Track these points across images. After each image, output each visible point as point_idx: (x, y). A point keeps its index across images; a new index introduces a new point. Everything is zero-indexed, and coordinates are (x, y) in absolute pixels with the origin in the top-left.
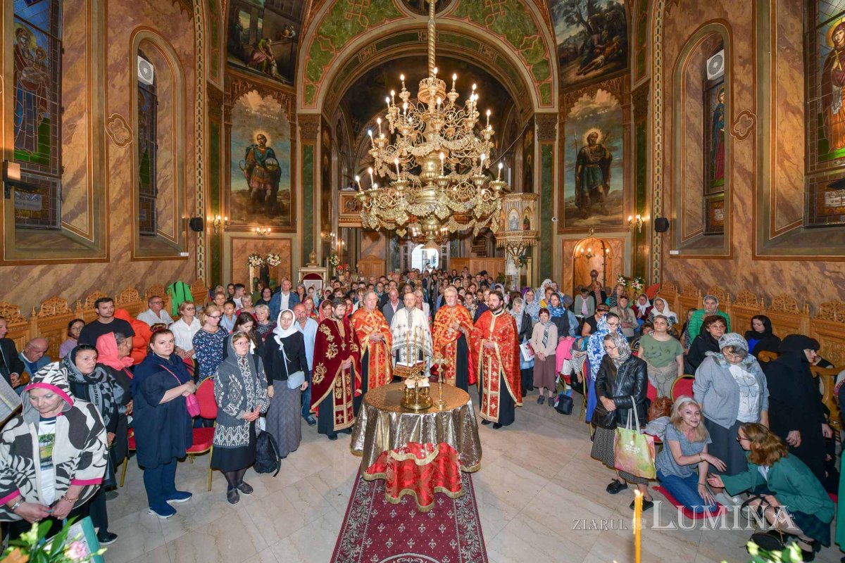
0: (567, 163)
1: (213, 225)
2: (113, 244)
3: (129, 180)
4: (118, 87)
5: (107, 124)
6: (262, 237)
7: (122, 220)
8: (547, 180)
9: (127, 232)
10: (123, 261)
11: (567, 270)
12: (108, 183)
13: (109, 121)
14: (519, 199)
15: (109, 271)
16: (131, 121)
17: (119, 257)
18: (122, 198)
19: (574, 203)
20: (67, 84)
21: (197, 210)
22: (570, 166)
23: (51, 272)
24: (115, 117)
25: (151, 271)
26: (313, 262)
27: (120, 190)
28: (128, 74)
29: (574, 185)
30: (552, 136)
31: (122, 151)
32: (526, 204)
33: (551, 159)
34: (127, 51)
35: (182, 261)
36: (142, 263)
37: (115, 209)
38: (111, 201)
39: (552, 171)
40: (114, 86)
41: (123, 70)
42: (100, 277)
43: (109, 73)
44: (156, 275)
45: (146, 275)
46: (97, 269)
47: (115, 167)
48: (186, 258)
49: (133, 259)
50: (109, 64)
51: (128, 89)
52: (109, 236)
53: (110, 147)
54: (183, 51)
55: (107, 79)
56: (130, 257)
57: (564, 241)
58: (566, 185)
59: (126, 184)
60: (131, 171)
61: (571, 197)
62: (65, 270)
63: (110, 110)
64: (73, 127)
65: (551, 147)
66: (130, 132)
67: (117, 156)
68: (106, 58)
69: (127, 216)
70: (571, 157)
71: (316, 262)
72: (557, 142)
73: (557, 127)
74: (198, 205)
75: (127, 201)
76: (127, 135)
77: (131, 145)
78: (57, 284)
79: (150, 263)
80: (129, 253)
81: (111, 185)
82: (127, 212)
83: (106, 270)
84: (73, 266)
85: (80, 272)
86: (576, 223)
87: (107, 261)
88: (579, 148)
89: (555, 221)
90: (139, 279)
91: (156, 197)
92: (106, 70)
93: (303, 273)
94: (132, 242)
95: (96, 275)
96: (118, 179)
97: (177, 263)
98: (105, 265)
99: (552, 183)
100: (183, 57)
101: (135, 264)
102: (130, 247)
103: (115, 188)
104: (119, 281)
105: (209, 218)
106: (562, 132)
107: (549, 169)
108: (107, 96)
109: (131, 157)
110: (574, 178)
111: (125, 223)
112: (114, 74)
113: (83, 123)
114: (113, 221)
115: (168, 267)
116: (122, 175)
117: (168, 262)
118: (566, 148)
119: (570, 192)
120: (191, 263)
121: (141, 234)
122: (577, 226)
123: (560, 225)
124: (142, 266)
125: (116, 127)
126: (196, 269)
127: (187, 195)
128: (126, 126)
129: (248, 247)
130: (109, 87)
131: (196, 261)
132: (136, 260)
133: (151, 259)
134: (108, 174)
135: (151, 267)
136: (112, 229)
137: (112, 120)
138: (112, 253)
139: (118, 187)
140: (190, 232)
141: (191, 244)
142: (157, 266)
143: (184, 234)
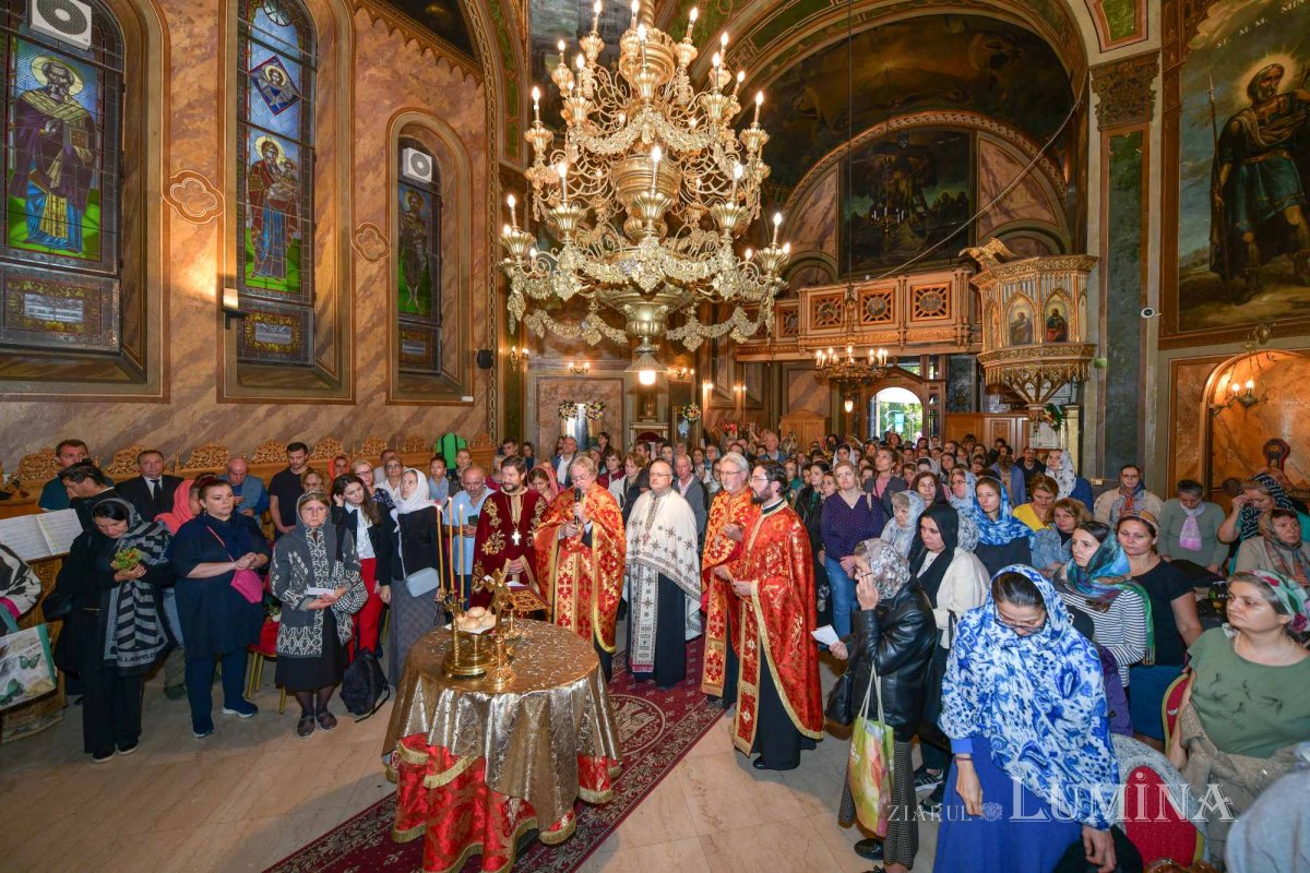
0: (1186, 165)
1: (508, 360)
2: (361, 383)
3: (385, 303)
4: (368, 190)
5: (354, 237)
6: (578, 375)
7: (373, 353)
8: (1128, 219)
9: (381, 368)
10: (374, 404)
11: (1187, 439)
12: (354, 308)
13: (355, 232)
14: (1031, 274)
15: (355, 416)
16: (387, 231)
17: (370, 399)
18: (374, 326)
19: (1207, 267)
20: (319, 195)
21: (489, 341)
22: (1194, 172)
23: (281, 413)
24: (364, 227)
25: (415, 419)
26: (649, 413)
27: (372, 316)
28: (384, 173)
29: (1208, 220)
30: (1142, 109)
31: (374, 269)
32: (1050, 283)
33: (1140, 170)
34: (382, 143)
35: (465, 408)
36: (403, 409)
37: (363, 339)
38: (359, 330)
39: (1142, 195)
40: (363, 189)
41: (376, 169)
42: (342, 423)
43: (357, 174)
44: (423, 423)
45: (408, 423)
46: (339, 413)
47: (364, 288)
48: (471, 405)
49: (388, 403)
50: (357, 162)
51: (383, 189)
52: (354, 372)
53: (358, 265)
54: (467, 130)
55: (354, 181)
56: (384, 399)
57: (1176, 366)
58: (1184, 222)
59: (381, 309)
60: (388, 292)
61: (1197, 252)
62: (297, 411)
63: (357, 219)
64: (322, 246)
65: (1140, 139)
66: (387, 244)
67: (367, 275)
68: (353, 156)
69: (381, 348)
70: (1200, 147)
71: (655, 413)
72: (1156, 123)
73: (1157, 85)
74: (489, 333)
75: (381, 330)
76: (381, 247)
77: (387, 260)
78: (287, 427)
79: (415, 408)
80: (384, 394)
81: (358, 311)
82: (381, 343)
83: (350, 414)
84: (307, 407)
85: (315, 416)
86: (1211, 318)
87: (353, 402)
88: (1222, 120)
89: (1152, 318)
90: (397, 428)
91: (440, 326)
92: (353, 171)
93: (637, 430)
94: (388, 379)
95: (338, 419)
96: (368, 302)
97: (457, 411)
98: (350, 408)
99: (1142, 226)
100: (467, 138)
101: (393, 410)
102: (385, 387)
103: (364, 315)
104: (367, 429)
105: (501, 351)
106: (1171, 94)
107: (1132, 192)
108: (354, 203)
109: (387, 274)
110: (1205, 200)
111: (378, 357)
112: (365, 173)
113: (330, 238)
114: (360, 355)
115: (442, 416)
116: (374, 299)
117: (441, 408)
118: (1184, 129)
119: (1196, 239)
120: (480, 411)
121: (400, 372)
122: (1214, 324)
123: (1165, 327)
124: (402, 413)
125: (367, 238)
126: (487, 419)
127: (473, 320)
128: (380, 237)
129: (560, 391)
130: (358, 191)
131: (487, 409)
132: (395, 404)
133: (416, 404)
134: (354, 295)
135: (416, 414)
136: (359, 364)
137: (362, 231)
138: (358, 393)
139: (369, 312)
140: (478, 370)
141: (480, 385)
142: (425, 413)
143: (468, 373)
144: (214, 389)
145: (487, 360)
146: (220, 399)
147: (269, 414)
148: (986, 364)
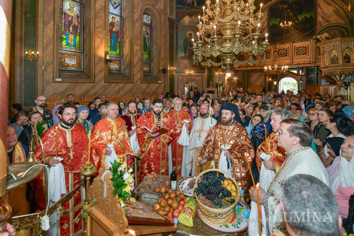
1: (170, 71)
2: (135, 78)
4: (137, 27)
5: (133, 39)
6: (190, 75)
9: (139, 74)
10: (138, 83)
12: (134, 58)
13: (134, 38)
15: (134, 86)
16: (141, 38)
17: (137, 82)
18: (138, 63)
20: (124, 29)
21: (165, 66)
23: (117, 86)
24: (136, 37)
25: (148, 87)
26: (211, 85)
28: (140, 23)
31: (138, 48)
34: (140, 14)
35: (159, 84)
36: (144, 84)
37: (136, 66)
38: (134, 64)
41: (138, 21)
42: (131, 88)
43: (134, 23)
45: (146, 88)
46: (130, 86)
47: (136, 53)
48: (161, 83)
49: (141, 83)
50: (134, 20)
51: (140, 27)
52: (134, 75)
53: (134, 47)
54: (160, 9)
55: (133, 25)
59: (139, 58)
62: (121, 85)
63: (134, 35)
64: (125, 42)
67: (136, 49)
69: (139, 68)
71: (213, 85)
74: (165, 64)
75: (139, 64)
76: (139, 42)
77: (141, 45)
78: (119, 89)
79: (147, 84)
80: (140, 81)
83: (133, 86)
84: (123, 84)
85: (125, 86)
90: (143, 89)
91: (152, 62)
92: (133, 22)
93: (207, 90)
94: (141, 77)
96: (137, 57)
97: (157, 85)
98: (132, 84)
100: (160, 11)
101: (142, 85)
102: (140, 79)
104: (136, 90)
105: (169, 68)
108: (133, 31)
111: (139, 71)
112: (136, 23)
113: (127, 40)
114: (135, 71)
115: (154, 87)
116: (138, 55)
117: (153, 84)
120: (163, 85)
121: (144, 75)
124: (144, 85)
125: (136, 40)
126: (164, 87)
127: (161, 60)
128: (139, 39)
129: (184, 79)
130: (134, 27)
131: (165, 85)
132: (142, 83)
133: (148, 83)
134: (134, 55)
135: (147, 86)
136: (135, 73)
137: (135, 38)
138: (134, 80)
139: (137, 59)
140: (162, 74)
141: (163, 78)
142: (149, 86)
143: (160, 75)
144: (104, 80)
145: (164, 71)
146: (105, 82)
147: (115, 86)
148: (322, 70)
